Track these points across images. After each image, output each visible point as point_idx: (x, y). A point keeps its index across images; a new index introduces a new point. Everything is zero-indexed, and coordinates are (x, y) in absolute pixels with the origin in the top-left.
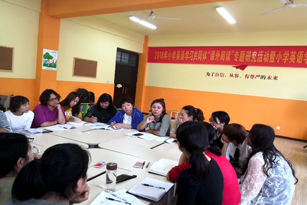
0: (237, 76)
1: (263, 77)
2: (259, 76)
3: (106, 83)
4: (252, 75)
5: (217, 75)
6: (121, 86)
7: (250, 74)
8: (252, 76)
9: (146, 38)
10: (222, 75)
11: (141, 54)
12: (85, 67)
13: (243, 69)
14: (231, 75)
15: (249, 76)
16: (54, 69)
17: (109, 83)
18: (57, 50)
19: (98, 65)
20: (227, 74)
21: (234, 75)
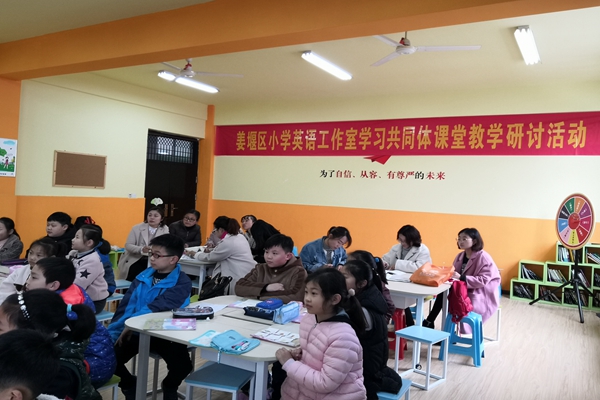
0: (373, 175)
1: (419, 175)
2: (412, 173)
3: (127, 196)
4: (399, 173)
5: (340, 174)
6: (161, 202)
7: (396, 170)
8: (401, 174)
9: (211, 109)
10: (348, 174)
11: (201, 139)
12: (79, 169)
13: (383, 162)
14: (364, 175)
15: (396, 175)
16: (8, 174)
17: (133, 197)
18: (16, 138)
19: (108, 162)
20: (357, 173)
21: (368, 174)
